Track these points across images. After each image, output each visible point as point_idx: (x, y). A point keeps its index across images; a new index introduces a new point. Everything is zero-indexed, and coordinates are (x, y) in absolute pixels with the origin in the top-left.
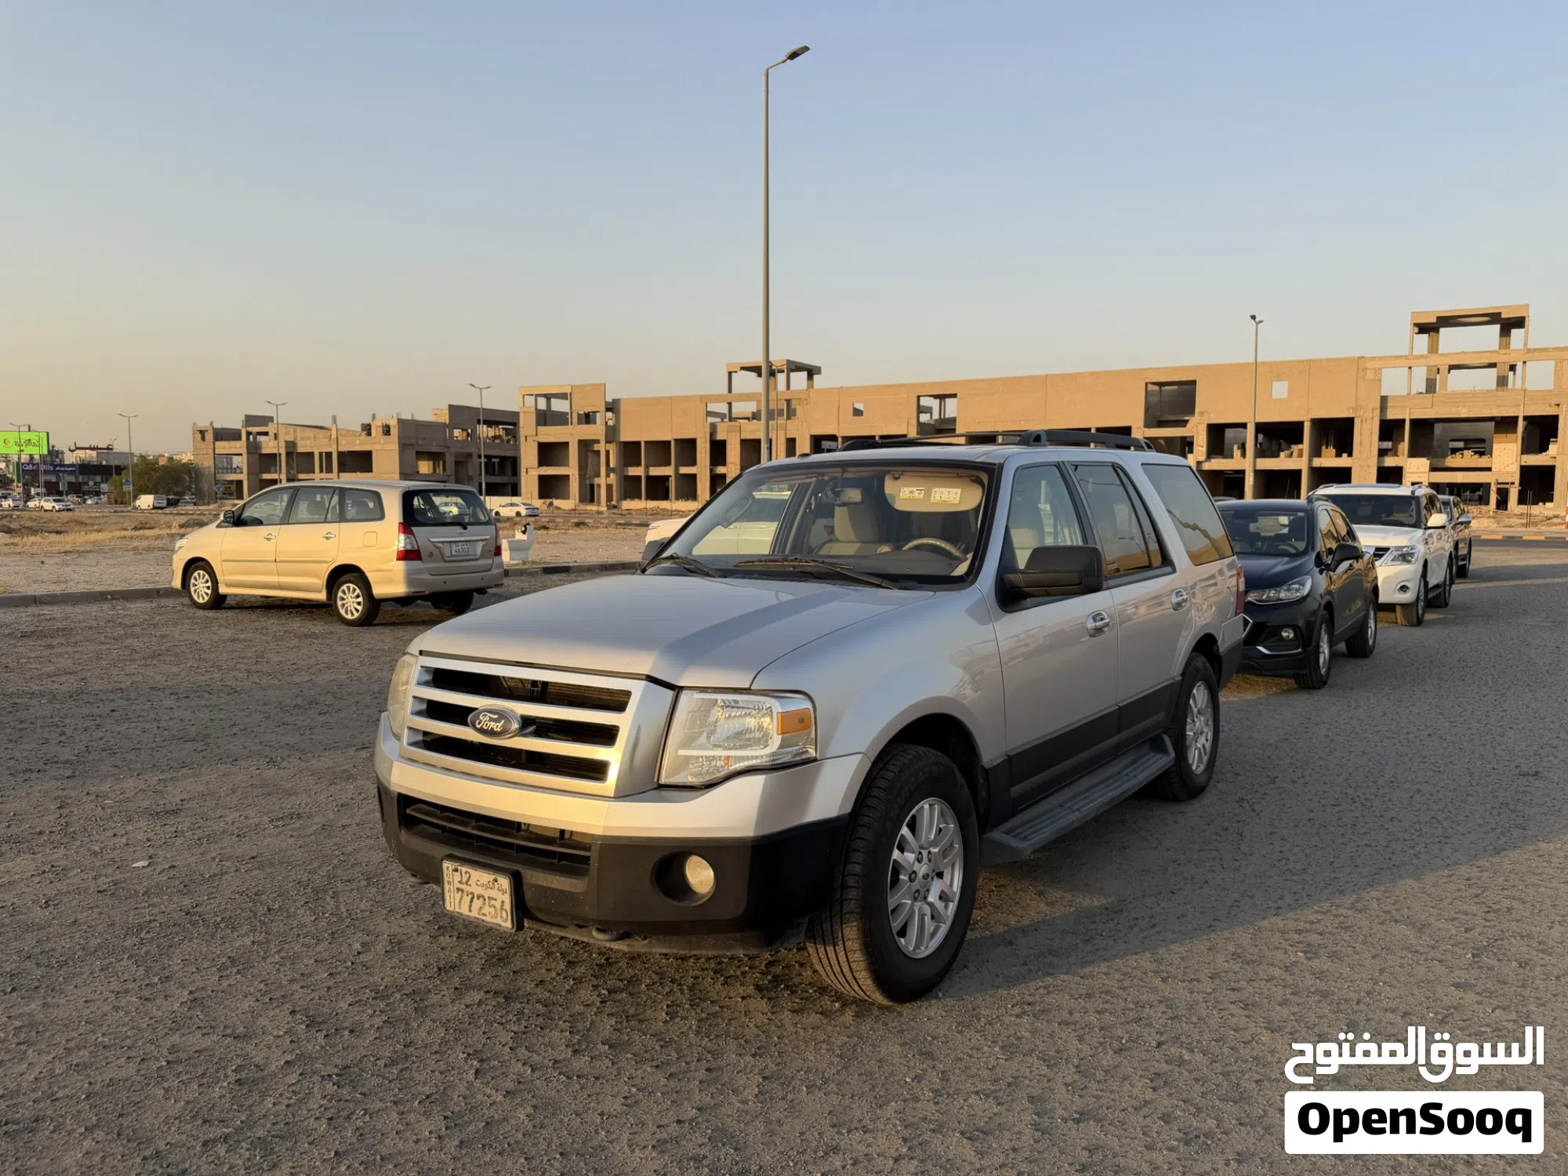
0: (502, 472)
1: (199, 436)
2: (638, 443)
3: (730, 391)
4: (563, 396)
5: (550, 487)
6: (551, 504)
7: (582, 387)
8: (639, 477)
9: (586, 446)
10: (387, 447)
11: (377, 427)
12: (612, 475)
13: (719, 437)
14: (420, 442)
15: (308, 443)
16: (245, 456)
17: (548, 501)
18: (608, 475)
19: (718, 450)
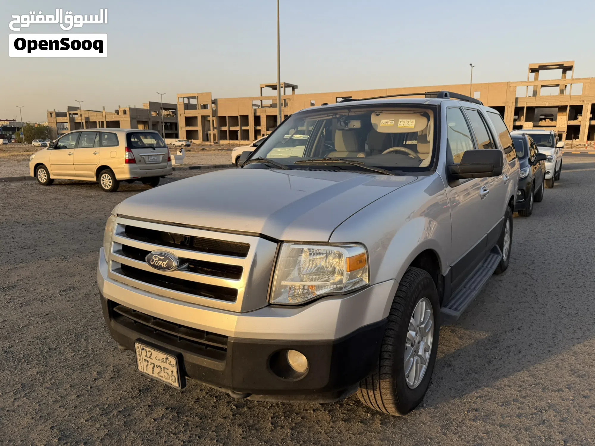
0: (171, 129)
1: (50, 115)
2: (225, 117)
3: (261, 95)
4: (194, 98)
5: (190, 135)
6: (191, 142)
7: (202, 94)
8: (226, 131)
9: (204, 118)
10: (125, 119)
11: (121, 111)
12: (215, 130)
13: (258, 114)
14: (138, 117)
15: (94, 118)
16: (69, 123)
17: (190, 140)
18: (214, 130)
19: (257, 120)
